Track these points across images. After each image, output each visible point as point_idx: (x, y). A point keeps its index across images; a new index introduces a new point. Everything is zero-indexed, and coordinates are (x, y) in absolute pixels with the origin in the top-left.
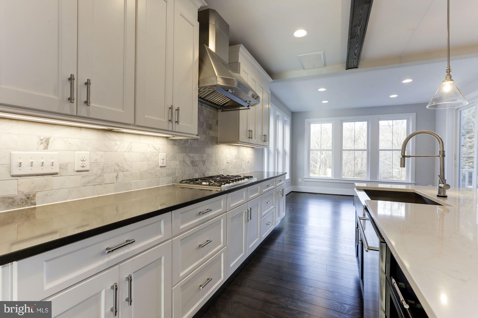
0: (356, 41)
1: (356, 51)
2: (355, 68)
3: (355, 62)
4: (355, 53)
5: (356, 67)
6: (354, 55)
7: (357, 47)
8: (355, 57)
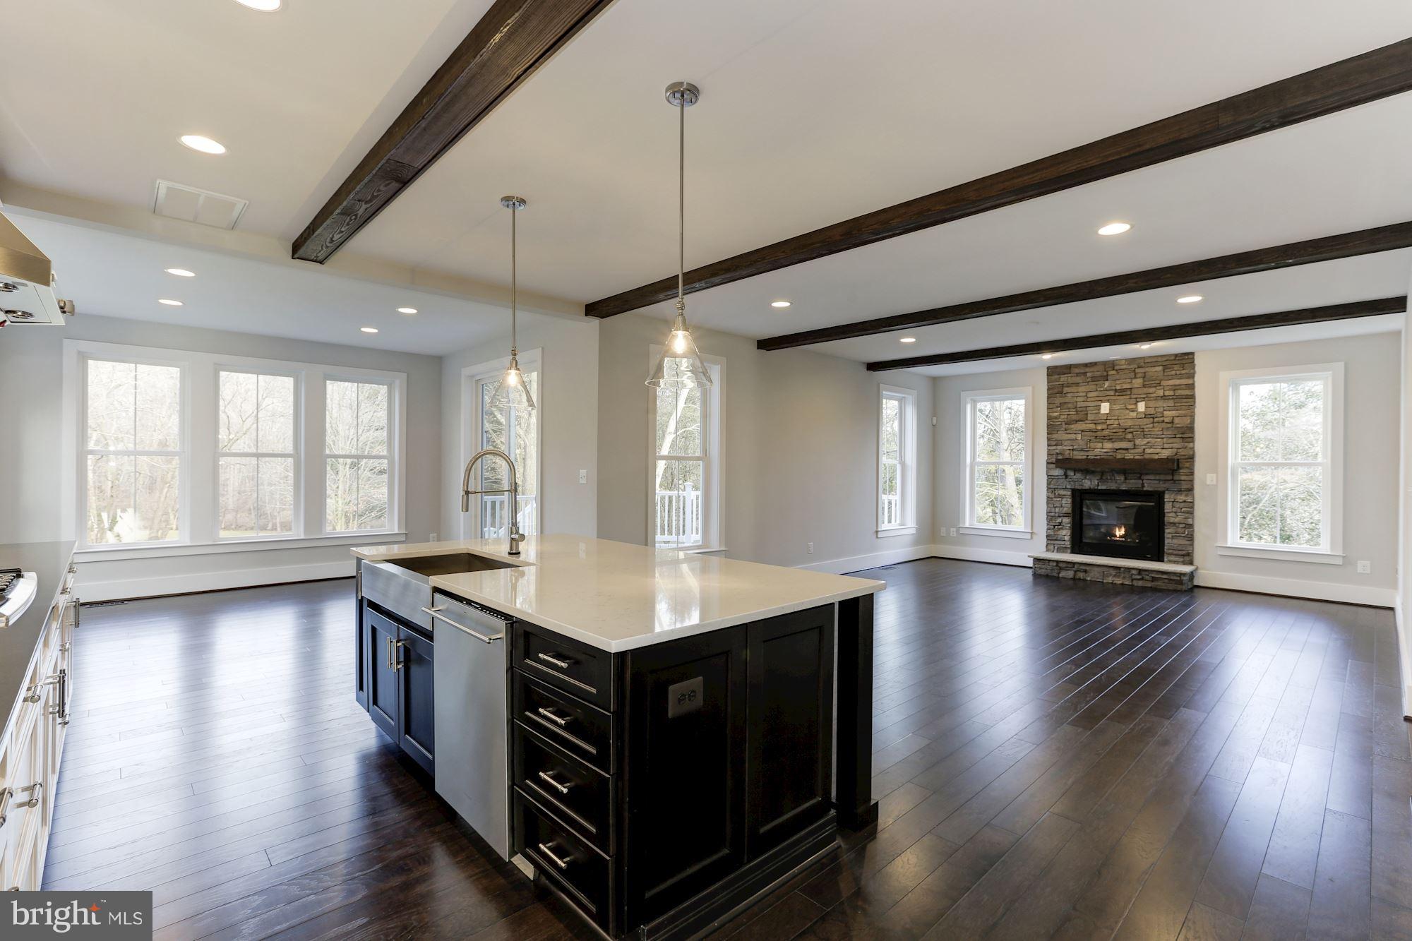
0: (346, 222)
1: (336, 237)
2: (316, 261)
3: (322, 252)
4: (331, 239)
5: (321, 262)
6: (328, 240)
7: (343, 231)
8: (328, 245)
